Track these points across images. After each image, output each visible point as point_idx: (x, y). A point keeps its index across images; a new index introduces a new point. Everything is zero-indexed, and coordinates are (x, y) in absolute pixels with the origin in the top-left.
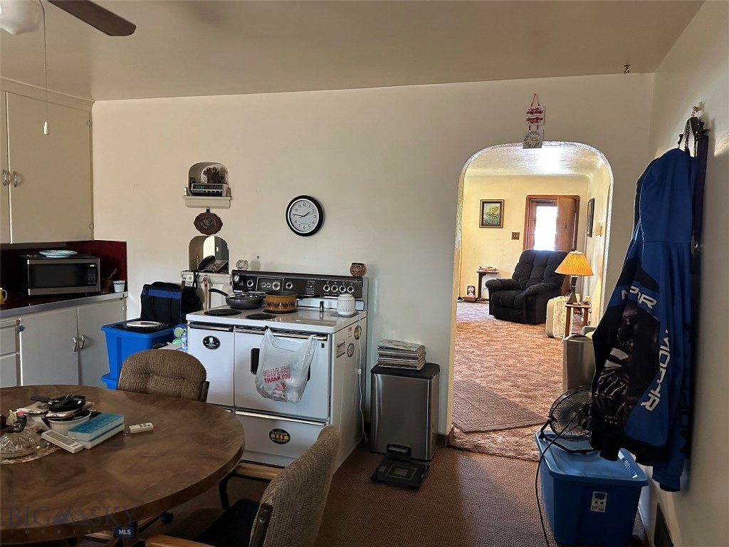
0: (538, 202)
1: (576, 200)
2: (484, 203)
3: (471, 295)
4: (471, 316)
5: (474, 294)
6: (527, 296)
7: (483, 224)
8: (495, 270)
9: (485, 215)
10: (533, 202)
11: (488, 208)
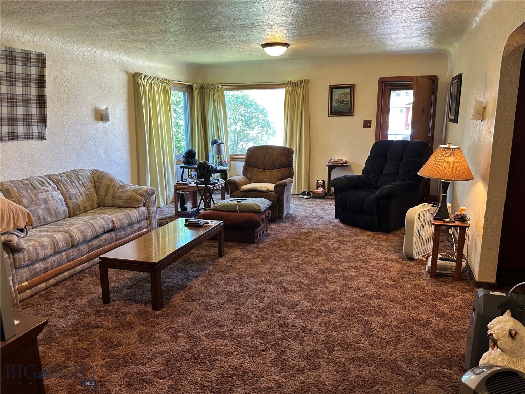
0: (391, 85)
1: (433, 81)
2: (332, 88)
3: (320, 190)
4: (315, 221)
5: (324, 189)
6: (379, 199)
7: (333, 112)
8: (346, 162)
9: (333, 102)
10: (386, 85)
11: (337, 94)
